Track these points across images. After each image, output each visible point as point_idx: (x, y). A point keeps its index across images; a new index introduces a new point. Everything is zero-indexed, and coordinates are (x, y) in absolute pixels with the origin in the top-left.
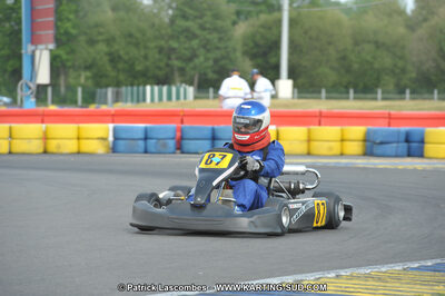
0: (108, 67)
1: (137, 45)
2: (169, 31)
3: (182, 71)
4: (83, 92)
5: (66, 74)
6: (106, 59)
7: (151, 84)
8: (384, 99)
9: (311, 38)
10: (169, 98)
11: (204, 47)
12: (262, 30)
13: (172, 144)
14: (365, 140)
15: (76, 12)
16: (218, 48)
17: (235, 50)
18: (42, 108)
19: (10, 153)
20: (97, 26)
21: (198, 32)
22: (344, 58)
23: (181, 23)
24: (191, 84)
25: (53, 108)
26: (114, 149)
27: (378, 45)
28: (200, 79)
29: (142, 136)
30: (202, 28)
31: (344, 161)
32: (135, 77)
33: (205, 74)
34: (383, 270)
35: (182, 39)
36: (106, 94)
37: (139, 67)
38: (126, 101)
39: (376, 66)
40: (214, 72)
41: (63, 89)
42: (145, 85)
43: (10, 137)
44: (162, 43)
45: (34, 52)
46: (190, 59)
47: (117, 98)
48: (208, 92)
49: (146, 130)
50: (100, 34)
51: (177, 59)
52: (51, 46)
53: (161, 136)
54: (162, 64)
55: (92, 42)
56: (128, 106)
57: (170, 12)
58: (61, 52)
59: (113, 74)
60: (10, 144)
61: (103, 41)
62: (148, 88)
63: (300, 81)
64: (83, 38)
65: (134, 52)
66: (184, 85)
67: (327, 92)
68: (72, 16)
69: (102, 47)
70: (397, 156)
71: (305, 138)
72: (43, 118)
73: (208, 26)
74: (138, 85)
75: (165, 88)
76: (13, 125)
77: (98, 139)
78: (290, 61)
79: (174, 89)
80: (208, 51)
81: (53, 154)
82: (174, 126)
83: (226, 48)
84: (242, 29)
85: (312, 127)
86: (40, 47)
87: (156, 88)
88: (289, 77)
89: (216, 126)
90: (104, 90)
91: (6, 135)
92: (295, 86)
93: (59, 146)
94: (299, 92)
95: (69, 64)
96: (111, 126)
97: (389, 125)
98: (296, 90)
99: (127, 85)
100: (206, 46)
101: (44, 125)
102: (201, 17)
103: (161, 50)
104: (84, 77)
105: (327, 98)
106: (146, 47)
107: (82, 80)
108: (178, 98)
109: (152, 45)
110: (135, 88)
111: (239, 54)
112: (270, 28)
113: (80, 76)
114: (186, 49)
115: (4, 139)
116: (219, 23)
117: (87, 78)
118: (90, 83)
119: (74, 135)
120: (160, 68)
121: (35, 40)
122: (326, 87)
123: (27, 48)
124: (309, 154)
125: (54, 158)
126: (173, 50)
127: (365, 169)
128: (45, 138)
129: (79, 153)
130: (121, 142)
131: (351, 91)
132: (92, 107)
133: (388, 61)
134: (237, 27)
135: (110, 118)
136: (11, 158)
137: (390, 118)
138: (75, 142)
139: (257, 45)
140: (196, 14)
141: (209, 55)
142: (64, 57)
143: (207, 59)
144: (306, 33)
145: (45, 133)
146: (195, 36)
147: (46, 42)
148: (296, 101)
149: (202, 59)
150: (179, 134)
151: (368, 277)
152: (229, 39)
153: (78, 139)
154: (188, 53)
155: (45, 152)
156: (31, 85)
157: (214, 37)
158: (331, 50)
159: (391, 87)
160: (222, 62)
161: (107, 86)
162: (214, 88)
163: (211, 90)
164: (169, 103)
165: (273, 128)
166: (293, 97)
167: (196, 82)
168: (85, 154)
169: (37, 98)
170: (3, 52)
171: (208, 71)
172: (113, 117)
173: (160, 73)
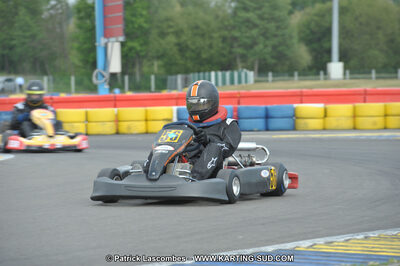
0: (178, 57)
1: (203, 35)
2: (232, 22)
3: (244, 58)
4: (156, 79)
5: (141, 63)
6: (175, 49)
7: (215, 71)
9: (361, 24)
10: (232, 82)
12: (316, 18)
15: (148, 8)
16: (276, 36)
17: (291, 37)
19: (87, 134)
20: (167, 19)
21: (258, 22)
22: (392, 41)
23: (243, 15)
24: (251, 68)
25: (129, 94)
28: (260, 64)
30: (261, 18)
31: (386, 134)
32: (201, 64)
33: (265, 59)
35: (244, 29)
36: (176, 80)
37: (204, 56)
40: (273, 57)
41: (138, 77)
42: (210, 71)
43: (87, 120)
44: (226, 33)
45: (106, 44)
46: (251, 47)
47: (186, 84)
48: (267, 76)
50: (170, 27)
51: (240, 46)
52: (121, 39)
54: (225, 52)
55: (163, 35)
57: (233, 5)
58: (135, 44)
59: (182, 62)
60: (86, 126)
61: (173, 33)
62: (213, 74)
63: (353, 62)
64: (155, 32)
65: (199, 42)
66: (245, 70)
67: (377, 72)
68: (144, 12)
69: (172, 39)
71: (350, 113)
72: (115, 102)
73: (266, 16)
74: (204, 71)
75: (228, 74)
76: (88, 110)
77: (163, 120)
78: (341, 46)
80: (267, 38)
81: (124, 134)
82: (231, 106)
83: (283, 35)
84: (297, 19)
85: (357, 104)
86: (112, 39)
87: (220, 73)
88: (340, 60)
89: (269, 106)
90: (174, 77)
91: (83, 118)
92: (345, 68)
93: (129, 128)
94: (351, 73)
95: (143, 54)
96: (175, 108)
98: (348, 72)
99: (193, 72)
100: (265, 34)
101: (115, 110)
102: (260, 8)
103: (224, 39)
104: (156, 64)
105: (377, 78)
106: (211, 38)
107: (155, 68)
108: (240, 82)
109: (216, 35)
110: (201, 74)
111: (295, 40)
112: (323, 16)
113: (153, 64)
114: (248, 37)
115: (80, 122)
116: (277, 13)
117: (159, 67)
118: (162, 71)
119: (144, 118)
120: (224, 56)
121: (107, 34)
122: (375, 68)
124: (355, 129)
125: (124, 138)
126: (235, 39)
128: (117, 120)
129: (147, 133)
131: (399, 71)
132: (165, 93)
134: (293, 16)
135: (174, 101)
138: (143, 123)
139: (313, 33)
140: (255, 6)
141: (268, 42)
142: (139, 48)
143: (266, 46)
144: (356, 19)
145: (117, 116)
146: (255, 26)
147: (117, 36)
148: (348, 81)
149: (261, 46)
150: (236, 114)
151: (394, 238)
152: (286, 28)
153: (146, 120)
154: (248, 41)
155: (117, 133)
156: (105, 74)
157: (272, 26)
158: (380, 35)
160: (280, 48)
161: (177, 73)
162: (273, 71)
163: (270, 74)
164: (232, 87)
165: (321, 106)
166: (345, 78)
167: (256, 67)
168: (151, 133)
169: (110, 84)
170: (86, 46)
171: (268, 57)
172: (176, 100)
173: (224, 60)
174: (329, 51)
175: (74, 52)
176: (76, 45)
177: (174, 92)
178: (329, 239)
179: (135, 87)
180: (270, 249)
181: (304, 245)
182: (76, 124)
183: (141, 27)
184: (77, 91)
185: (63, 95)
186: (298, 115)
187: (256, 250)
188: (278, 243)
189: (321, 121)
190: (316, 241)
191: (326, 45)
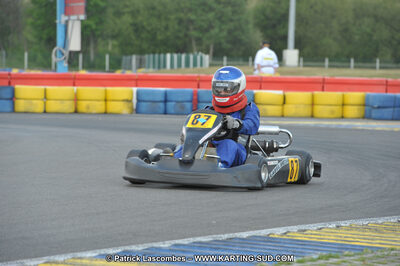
0: (133, 37)
1: (159, 17)
2: (188, 4)
3: (199, 41)
4: (110, 59)
5: (96, 42)
6: (131, 29)
7: (171, 52)
8: (381, 68)
9: (316, 12)
10: (187, 65)
11: (220, 19)
12: (272, 4)
13: (188, 105)
14: (365, 105)
16: (231, 20)
17: (247, 22)
18: (74, 73)
19: (45, 112)
21: (215, 5)
22: (346, 30)
24: (207, 52)
25: (83, 72)
26: (137, 111)
27: (377, 18)
28: (214, 48)
29: (163, 99)
30: (218, 1)
31: (344, 124)
32: (156, 46)
33: (220, 44)
34: (380, 222)
35: (199, 12)
36: (131, 60)
37: (160, 37)
38: (149, 67)
39: (375, 38)
40: (228, 42)
41: (92, 56)
42: (165, 53)
43: (45, 97)
44: (182, 15)
45: (67, 22)
46: (207, 30)
47: (140, 65)
48: (222, 60)
49: (166, 93)
50: (126, 6)
51: (195, 29)
52: (82, 17)
53: (180, 99)
54: (181, 35)
55: (118, 14)
56: (151, 72)
58: (92, 23)
59: (137, 42)
60: (45, 103)
61: (128, 13)
62: (168, 56)
63: (306, 50)
64: (110, 11)
65: (156, 23)
66: (200, 53)
67: (330, 61)
69: (127, 19)
70: (393, 119)
71: (309, 101)
72: (75, 81)
74: (160, 53)
75: (183, 56)
76: (48, 88)
77: (123, 100)
78: (296, 32)
79: (191, 57)
80: (223, 22)
81: (83, 113)
82: (191, 90)
83: (239, 20)
85: (316, 93)
86: (73, 17)
87: (175, 56)
88: (296, 47)
90: (129, 57)
91: (42, 96)
92: (300, 55)
93: (88, 107)
94: (304, 61)
95: (98, 33)
96: (135, 89)
97: (386, 91)
98: (302, 59)
99: (149, 53)
100: (220, 18)
101: (75, 88)
103: (180, 21)
104: (111, 45)
105: (330, 66)
106: (167, 19)
107: (110, 48)
108: (195, 65)
109: (172, 17)
110: (157, 56)
111: (251, 26)
112: (279, 3)
113: (107, 44)
114: (203, 21)
115: (39, 99)
117: (114, 46)
118: (117, 51)
119: (102, 97)
120: (178, 38)
121: (68, 12)
122: (329, 57)
123: (61, 19)
124: (312, 116)
125: (84, 117)
126: (191, 22)
127: (363, 130)
128: (76, 100)
129: (106, 113)
130: (144, 104)
131: (352, 60)
132: (118, 73)
133: (385, 33)
135: (133, 82)
136: (45, 116)
137: (387, 86)
138: (103, 103)
139: (267, 18)
141: (223, 27)
142: (94, 27)
143: (221, 30)
144: (311, 7)
145: (76, 95)
146: (211, 9)
147: (78, 14)
148: (301, 68)
149: (216, 30)
150: (195, 97)
151: (365, 228)
152: (242, 13)
153: (106, 100)
154: (205, 25)
155: (76, 112)
156: (64, 52)
157: (229, 9)
158: (335, 24)
159: (389, 57)
160: (236, 33)
161: (132, 54)
162: (228, 56)
163: (225, 58)
164: (188, 70)
165: (280, 92)
166: (299, 65)
167: (211, 51)
168: (111, 114)
169: (69, 63)
170: (39, 22)
171: (223, 41)
172: (137, 81)
173: (179, 42)
174: (285, 38)
175: (28, 28)
176: (30, 20)
177: (128, 73)
178: (303, 227)
179: (89, 66)
180: (245, 235)
181: (278, 232)
182: (35, 102)
183: (96, 5)
184: (30, 68)
185: (15, 71)
186: (257, 101)
187: (231, 235)
188: (251, 230)
189: (280, 108)
190: (289, 228)
191: (281, 32)
